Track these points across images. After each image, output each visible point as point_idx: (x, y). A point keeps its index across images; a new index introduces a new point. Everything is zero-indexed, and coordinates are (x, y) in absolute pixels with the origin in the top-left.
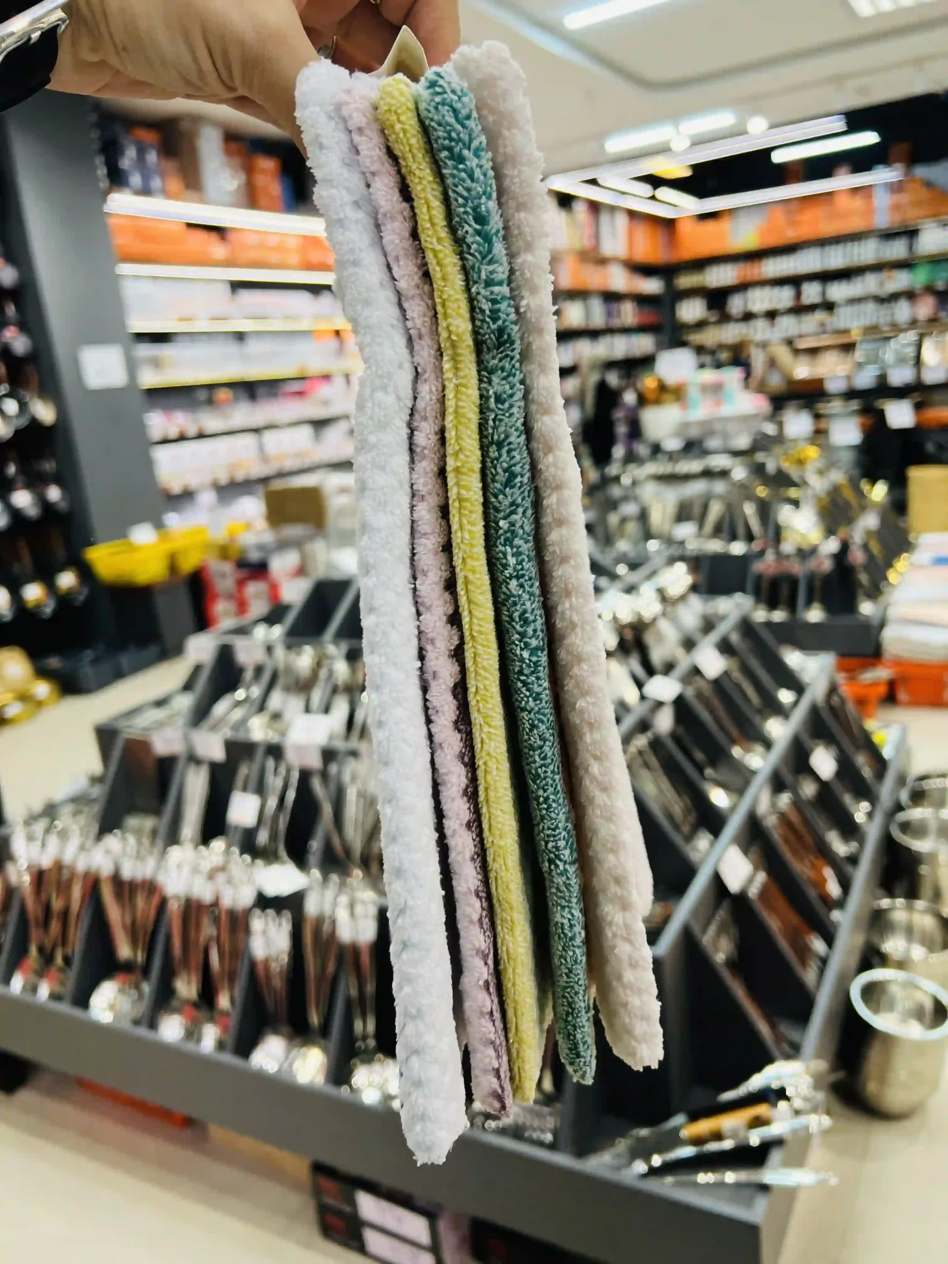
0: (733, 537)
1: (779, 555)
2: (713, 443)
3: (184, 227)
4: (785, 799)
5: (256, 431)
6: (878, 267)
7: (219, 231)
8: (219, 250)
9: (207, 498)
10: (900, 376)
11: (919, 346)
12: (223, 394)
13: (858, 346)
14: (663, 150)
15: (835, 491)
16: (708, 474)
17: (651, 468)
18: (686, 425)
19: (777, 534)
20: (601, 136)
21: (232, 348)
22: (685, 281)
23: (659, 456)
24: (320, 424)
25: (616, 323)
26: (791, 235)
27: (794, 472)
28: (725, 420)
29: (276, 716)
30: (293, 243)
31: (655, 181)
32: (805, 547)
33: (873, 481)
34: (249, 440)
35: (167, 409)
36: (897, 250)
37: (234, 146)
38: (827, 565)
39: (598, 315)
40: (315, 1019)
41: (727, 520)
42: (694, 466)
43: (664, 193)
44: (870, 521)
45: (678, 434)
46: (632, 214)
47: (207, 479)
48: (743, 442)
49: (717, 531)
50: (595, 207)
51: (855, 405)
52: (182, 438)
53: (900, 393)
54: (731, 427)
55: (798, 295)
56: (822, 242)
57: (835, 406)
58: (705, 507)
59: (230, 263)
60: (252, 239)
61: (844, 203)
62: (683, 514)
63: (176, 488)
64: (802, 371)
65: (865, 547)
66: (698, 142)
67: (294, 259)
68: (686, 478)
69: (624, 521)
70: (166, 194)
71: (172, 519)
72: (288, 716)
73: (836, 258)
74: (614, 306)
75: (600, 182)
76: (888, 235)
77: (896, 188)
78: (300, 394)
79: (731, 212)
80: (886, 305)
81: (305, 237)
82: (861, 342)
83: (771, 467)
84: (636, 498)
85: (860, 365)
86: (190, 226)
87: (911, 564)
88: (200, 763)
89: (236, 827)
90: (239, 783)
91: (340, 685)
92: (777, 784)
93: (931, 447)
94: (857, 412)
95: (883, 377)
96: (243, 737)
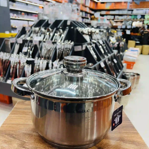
2: (101, 27)
4: (110, 62)
6: (126, 15)
10: (129, 27)
12: (23, 13)
13: (123, 22)
15: (118, 37)
19: (110, 41)
21: (26, 6)
25: (86, 17)
26: (115, 8)
27: (113, 33)
29: (32, 37)
32: (113, 43)
33: (124, 39)
34: (27, 22)
36: (130, 13)
38: (116, 46)
39: (84, 15)
44: (123, 43)
45: (96, 25)
53: (129, 29)
54: (104, 25)
55: (114, 17)
57: (119, 30)
61: (123, 4)
76: (129, 10)
77: (131, 3)
79: (106, 3)
83: (110, 32)
85: (123, 25)
88: (18, 44)
89: (24, 52)
90: (25, 46)
91: (43, 33)
92: (109, 60)
93: (132, 38)
94: (122, 31)
95: (126, 27)
96: (26, 39)
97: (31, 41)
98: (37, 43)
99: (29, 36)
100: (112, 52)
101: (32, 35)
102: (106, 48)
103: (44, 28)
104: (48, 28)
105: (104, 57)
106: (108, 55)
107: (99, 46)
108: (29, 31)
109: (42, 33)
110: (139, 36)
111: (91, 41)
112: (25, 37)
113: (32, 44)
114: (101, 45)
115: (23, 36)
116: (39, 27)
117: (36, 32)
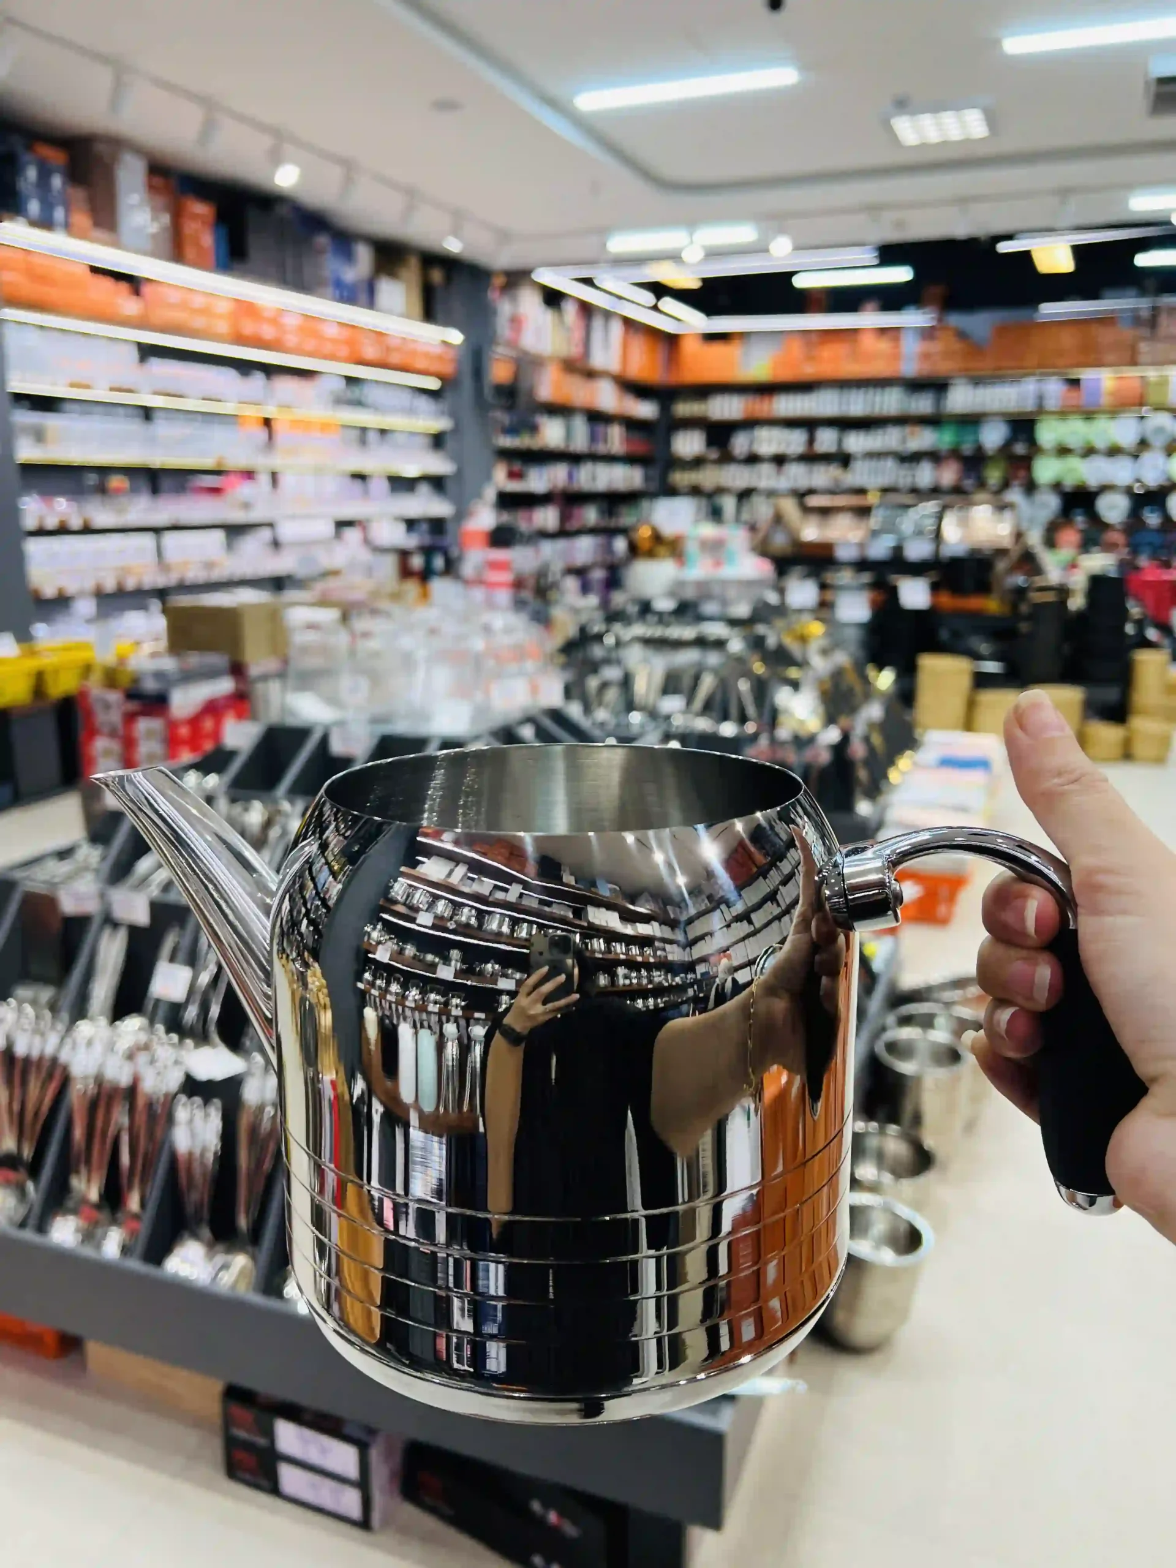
0: (725, 717)
1: (773, 741)
2: (710, 608)
3: (88, 270)
5: (157, 531)
6: (902, 421)
7: (133, 282)
8: (130, 306)
9: (85, 607)
10: (917, 550)
11: (940, 518)
12: (116, 482)
13: (874, 512)
14: (675, 257)
15: (838, 675)
16: (701, 642)
17: (639, 630)
18: (680, 584)
19: (772, 717)
20: (604, 232)
21: (136, 426)
22: (684, 409)
23: (649, 617)
24: (235, 531)
25: (601, 448)
26: (809, 371)
27: (795, 650)
28: (725, 583)
30: (223, 307)
31: (659, 290)
32: (803, 733)
33: (880, 668)
34: (147, 541)
35: (48, 493)
36: (923, 404)
37: (158, 181)
38: (824, 757)
39: (580, 438)
40: (243, 1222)
41: (718, 697)
42: (688, 632)
43: (668, 304)
44: (874, 711)
45: (671, 594)
46: (628, 322)
47: (89, 585)
48: (742, 610)
49: (707, 708)
50: (586, 309)
51: (866, 577)
52: (62, 530)
53: (916, 569)
54: (732, 593)
55: (811, 441)
56: (844, 384)
57: (845, 577)
58: (697, 679)
59: (141, 324)
60: (174, 297)
61: (869, 343)
62: (671, 685)
63: (49, 591)
64: (811, 532)
65: (867, 739)
66: (713, 254)
67: (223, 327)
68: (678, 644)
69: (604, 685)
70: (68, 228)
71: (40, 630)
73: (857, 404)
74: (600, 428)
75: (596, 282)
76: (915, 386)
77: (927, 334)
78: (216, 491)
79: (743, 336)
80: (907, 465)
81: (237, 301)
82: (879, 506)
83: (771, 641)
84: (619, 662)
85: (875, 534)
86: (95, 270)
87: (915, 764)
88: (117, 927)
89: (160, 1001)
90: (166, 951)
93: (945, 633)
94: (867, 586)
95: (898, 550)
103: (299, 803)
110: (994, 618)
116: (267, 801)
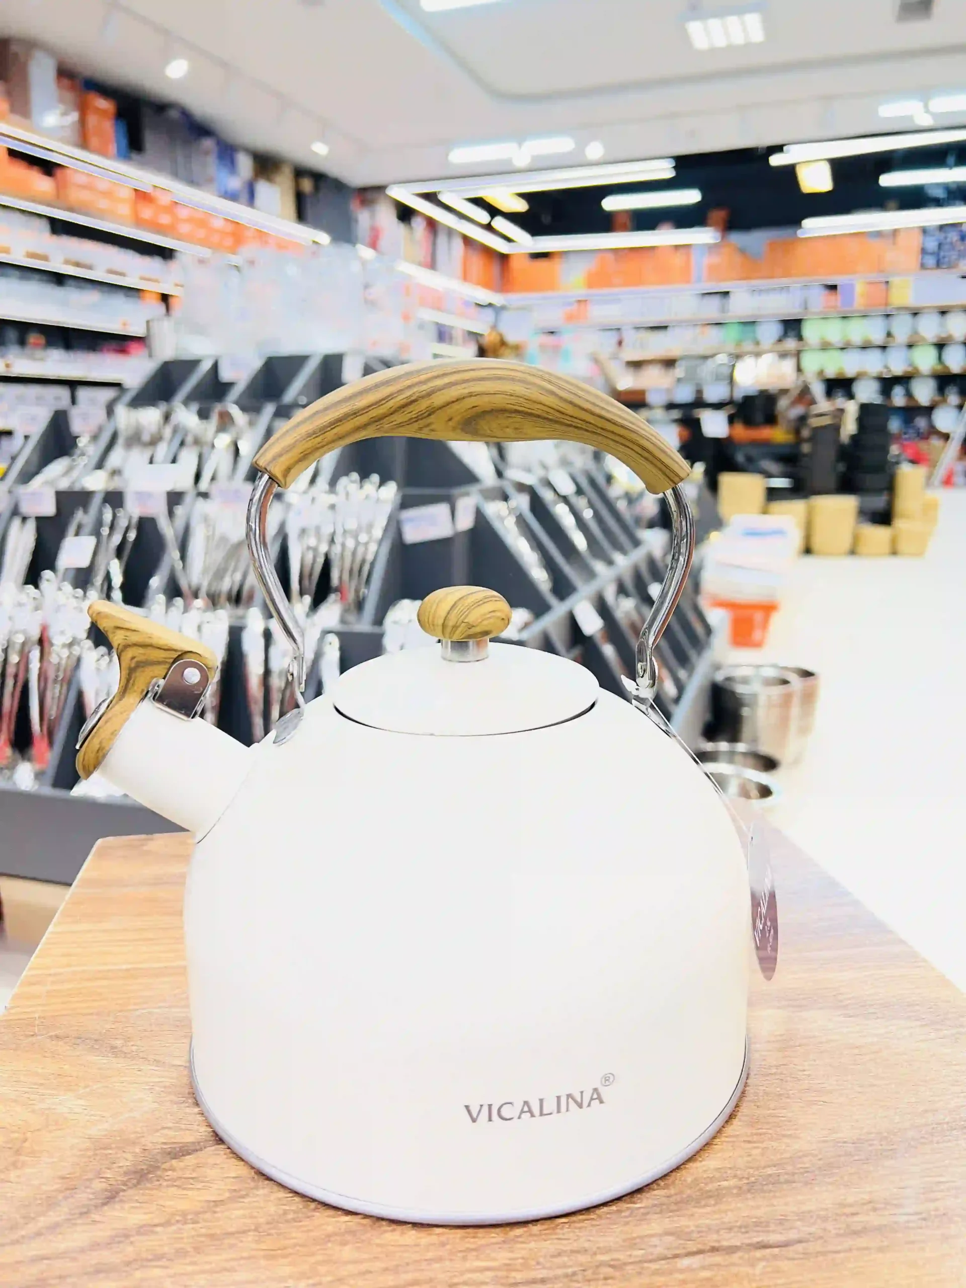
3: (6, 152)
4: (629, 604)
5: (72, 385)
6: (693, 323)
7: (46, 167)
8: (42, 184)
10: (714, 394)
11: (732, 366)
12: (33, 336)
13: (677, 364)
14: (504, 171)
21: (49, 290)
29: (116, 472)
30: (124, 194)
34: (62, 392)
36: (711, 309)
37: (66, 82)
43: (501, 224)
46: (467, 241)
50: (432, 224)
53: (715, 406)
55: (620, 342)
57: (657, 415)
59: (54, 202)
60: (80, 179)
64: (626, 382)
67: (125, 210)
72: (127, 473)
74: (446, 329)
75: (440, 198)
76: (704, 294)
77: (711, 248)
78: (122, 352)
79: (560, 254)
81: (136, 190)
82: (682, 361)
85: (679, 381)
86: (13, 153)
88: (24, 519)
89: (67, 569)
90: (72, 529)
91: (189, 439)
92: (622, 590)
93: (740, 458)
94: (676, 421)
95: (699, 392)
96: (77, 488)
97: (114, 499)
98: (158, 509)
99: (100, 465)
100: (636, 543)
101: (116, 458)
102: (597, 516)
103: (195, 407)
104: (218, 408)
105: (591, 574)
106: (610, 562)
107: (556, 503)
108: (95, 438)
109: (182, 444)
110: (780, 445)
111: (500, 474)
112: (75, 474)
113: (121, 513)
114: (565, 499)
115: (57, 468)
116: (163, 407)
117: (146, 438)
